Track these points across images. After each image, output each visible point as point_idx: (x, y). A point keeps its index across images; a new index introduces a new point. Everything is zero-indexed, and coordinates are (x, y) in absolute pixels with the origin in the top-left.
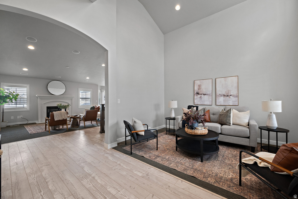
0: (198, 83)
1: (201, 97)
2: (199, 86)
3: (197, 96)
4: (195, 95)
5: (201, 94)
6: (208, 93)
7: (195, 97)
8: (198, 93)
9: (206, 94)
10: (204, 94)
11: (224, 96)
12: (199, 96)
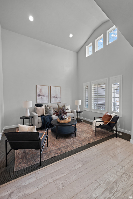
0: (39, 87)
1: (42, 98)
2: (41, 90)
3: (39, 97)
4: (38, 96)
5: (42, 96)
6: (46, 95)
7: (38, 98)
8: (39, 95)
9: (45, 96)
10: (44, 96)
11: (55, 97)
12: (40, 97)
